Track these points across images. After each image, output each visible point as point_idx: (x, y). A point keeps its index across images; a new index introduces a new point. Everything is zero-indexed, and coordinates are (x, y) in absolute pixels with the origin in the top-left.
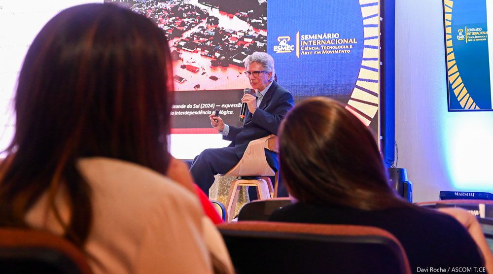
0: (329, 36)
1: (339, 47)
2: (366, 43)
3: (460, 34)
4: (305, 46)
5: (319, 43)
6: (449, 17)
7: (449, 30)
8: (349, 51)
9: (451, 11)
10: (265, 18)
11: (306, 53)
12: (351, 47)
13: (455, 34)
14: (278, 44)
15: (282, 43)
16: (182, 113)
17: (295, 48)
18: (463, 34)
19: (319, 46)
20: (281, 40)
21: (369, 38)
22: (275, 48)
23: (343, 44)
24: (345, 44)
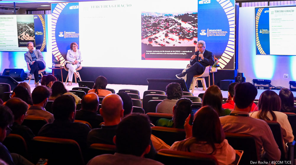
0: (218, 30)
1: (222, 34)
2: (230, 33)
3: (261, 31)
4: (210, 33)
5: (215, 32)
6: (257, 26)
7: (257, 30)
8: (225, 35)
9: (258, 24)
10: (197, 24)
11: (211, 35)
12: (225, 34)
13: (259, 31)
14: (201, 32)
15: (203, 32)
16: (169, 54)
17: (207, 34)
18: (262, 31)
19: (215, 33)
20: (202, 31)
21: (231, 31)
22: (200, 34)
23: (223, 33)
24: (224, 33)
